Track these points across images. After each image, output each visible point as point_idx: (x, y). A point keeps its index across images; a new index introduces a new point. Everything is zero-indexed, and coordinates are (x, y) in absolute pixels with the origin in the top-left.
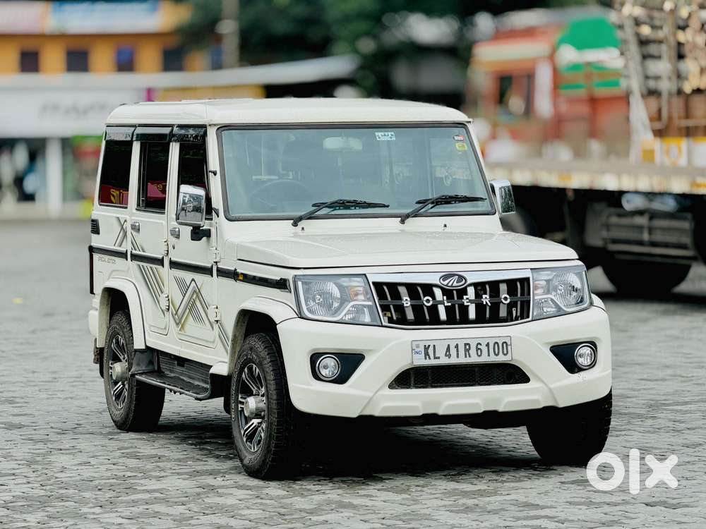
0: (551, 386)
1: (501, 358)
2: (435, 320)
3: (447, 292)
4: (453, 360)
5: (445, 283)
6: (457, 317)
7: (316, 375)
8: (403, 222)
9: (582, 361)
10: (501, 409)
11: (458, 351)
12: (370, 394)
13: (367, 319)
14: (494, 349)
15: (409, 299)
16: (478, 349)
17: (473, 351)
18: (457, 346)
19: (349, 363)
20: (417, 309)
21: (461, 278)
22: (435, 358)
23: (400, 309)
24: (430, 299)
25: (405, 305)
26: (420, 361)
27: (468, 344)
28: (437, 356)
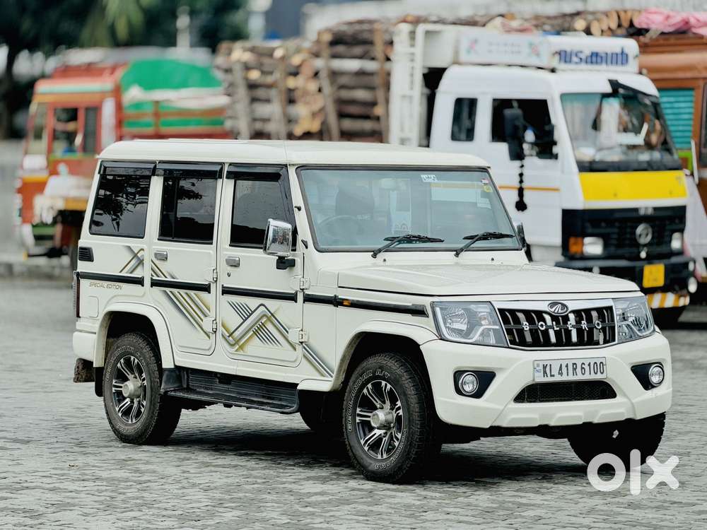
0: (634, 401)
1: (599, 377)
2: (547, 343)
3: (554, 318)
4: (565, 378)
5: (553, 310)
6: (564, 341)
7: (459, 391)
8: (457, 255)
9: (655, 379)
10: (596, 421)
11: (568, 369)
12: (501, 408)
13: (493, 341)
14: (594, 368)
15: (528, 324)
16: (582, 368)
17: (579, 370)
18: (567, 366)
19: (485, 379)
20: (534, 332)
21: (564, 306)
22: (551, 376)
23: (521, 332)
24: (544, 324)
25: (525, 329)
26: (540, 379)
27: (575, 364)
28: (552, 374)
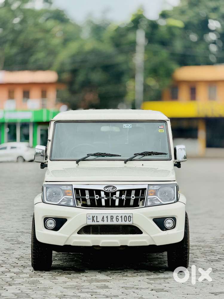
0: (151, 236)
1: (127, 223)
2: (100, 205)
3: (107, 194)
4: (105, 223)
5: (107, 189)
6: (110, 204)
7: (46, 227)
8: (125, 163)
9: (167, 225)
11: (107, 219)
12: (68, 236)
13: (72, 204)
14: (124, 219)
15: (88, 196)
16: (117, 218)
17: (114, 219)
18: (107, 217)
19: (60, 222)
20: (92, 200)
21: (114, 187)
23: (85, 200)
24: (98, 196)
25: (87, 198)
26: (90, 223)
27: (113, 216)
28: (98, 221)
